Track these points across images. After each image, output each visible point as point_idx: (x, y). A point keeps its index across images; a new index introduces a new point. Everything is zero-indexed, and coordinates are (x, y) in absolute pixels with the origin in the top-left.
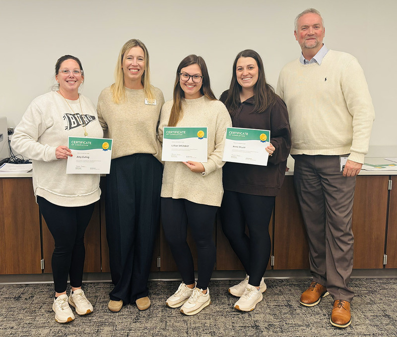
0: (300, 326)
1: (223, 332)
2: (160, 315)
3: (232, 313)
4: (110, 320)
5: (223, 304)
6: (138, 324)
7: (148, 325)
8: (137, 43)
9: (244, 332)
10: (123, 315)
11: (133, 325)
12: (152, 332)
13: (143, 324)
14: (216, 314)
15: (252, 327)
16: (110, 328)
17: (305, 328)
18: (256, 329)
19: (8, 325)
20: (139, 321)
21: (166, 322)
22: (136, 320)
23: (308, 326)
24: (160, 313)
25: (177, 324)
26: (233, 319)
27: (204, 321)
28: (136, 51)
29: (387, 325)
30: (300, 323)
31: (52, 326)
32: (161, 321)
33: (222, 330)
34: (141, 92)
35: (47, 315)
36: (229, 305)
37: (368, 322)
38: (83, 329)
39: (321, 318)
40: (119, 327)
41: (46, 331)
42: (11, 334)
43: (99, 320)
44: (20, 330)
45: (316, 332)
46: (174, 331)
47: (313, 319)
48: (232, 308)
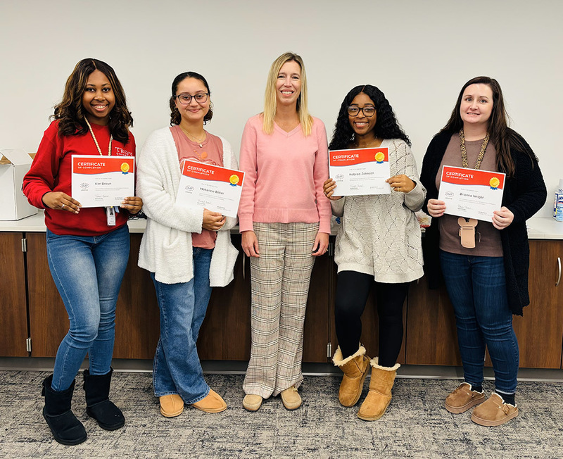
0: (527, 442)
1: (422, 446)
2: (334, 418)
3: (431, 421)
4: (270, 423)
5: (417, 408)
6: (306, 430)
7: (320, 431)
9: (450, 447)
10: (285, 417)
11: (300, 430)
12: (326, 440)
13: (313, 430)
14: (409, 421)
15: (461, 440)
16: (270, 433)
18: (467, 443)
19: (139, 423)
20: (307, 425)
21: (344, 429)
22: (304, 424)
23: (539, 443)
24: (334, 416)
25: (358, 432)
26: (433, 429)
27: (396, 430)
30: (527, 439)
31: (194, 427)
32: (337, 428)
33: (420, 444)
36: (425, 410)
38: (235, 432)
39: (556, 433)
40: (282, 432)
41: (189, 432)
42: (144, 433)
43: (255, 421)
44: (155, 429)
46: (355, 440)
47: (545, 434)
48: (431, 415)
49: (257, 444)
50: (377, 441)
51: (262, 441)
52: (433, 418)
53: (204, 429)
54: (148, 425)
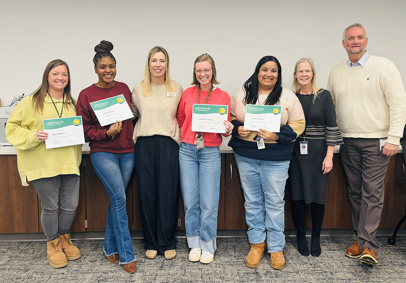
0: (291, 273)
1: (230, 277)
2: (180, 264)
3: (237, 263)
4: (141, 268)
5: (230, 256)
6: (163, 271)
7: (171, 272)
8: (159, 49)
9: (246, 277)
11: (159, 272)
12: (174, 277)
13: (167, 271)
14: (225, 263)
15: (253, 273)
16: (141, 274)
17: (295, 274)
18: (257, 275)
21: (185, 270)
22: (162, 268)
23: (297, 273)
25: (193, 271)
26: (238, 267)
27: (216, 269)
28: (159, 55)
29: (360, 272)
30: (291, 271)
32: (181, 269)
33: (229, 276)
34: (163, 87)
35: (90, 264)
36: (235, 256)
37: (345, 270)
38: (119, 275)
39: (308, 266)
40: (148, 273)
41: (90, 276)
42: (63, 278)
44: (69, 275)
45: (304, 277)
46: (191, 276)
47: (302, 268)
48: (238, 259)
49: (132, 281)
50: (204, 276)
51: (135, 279)
52: (239, 261)
53: (100, 274)
54: (65, 273)
